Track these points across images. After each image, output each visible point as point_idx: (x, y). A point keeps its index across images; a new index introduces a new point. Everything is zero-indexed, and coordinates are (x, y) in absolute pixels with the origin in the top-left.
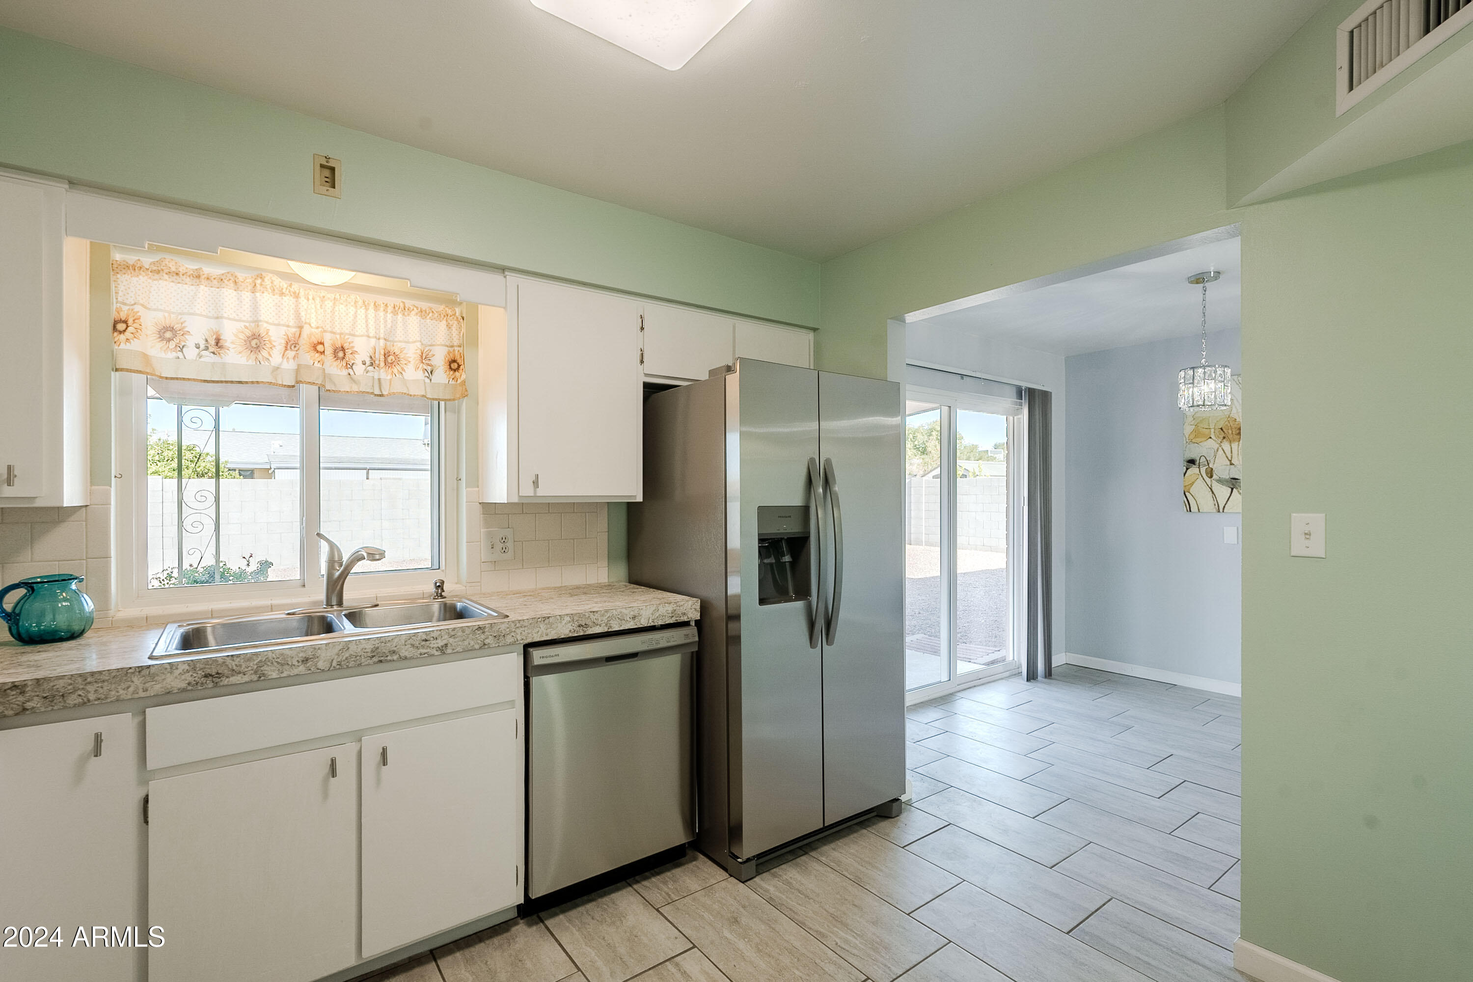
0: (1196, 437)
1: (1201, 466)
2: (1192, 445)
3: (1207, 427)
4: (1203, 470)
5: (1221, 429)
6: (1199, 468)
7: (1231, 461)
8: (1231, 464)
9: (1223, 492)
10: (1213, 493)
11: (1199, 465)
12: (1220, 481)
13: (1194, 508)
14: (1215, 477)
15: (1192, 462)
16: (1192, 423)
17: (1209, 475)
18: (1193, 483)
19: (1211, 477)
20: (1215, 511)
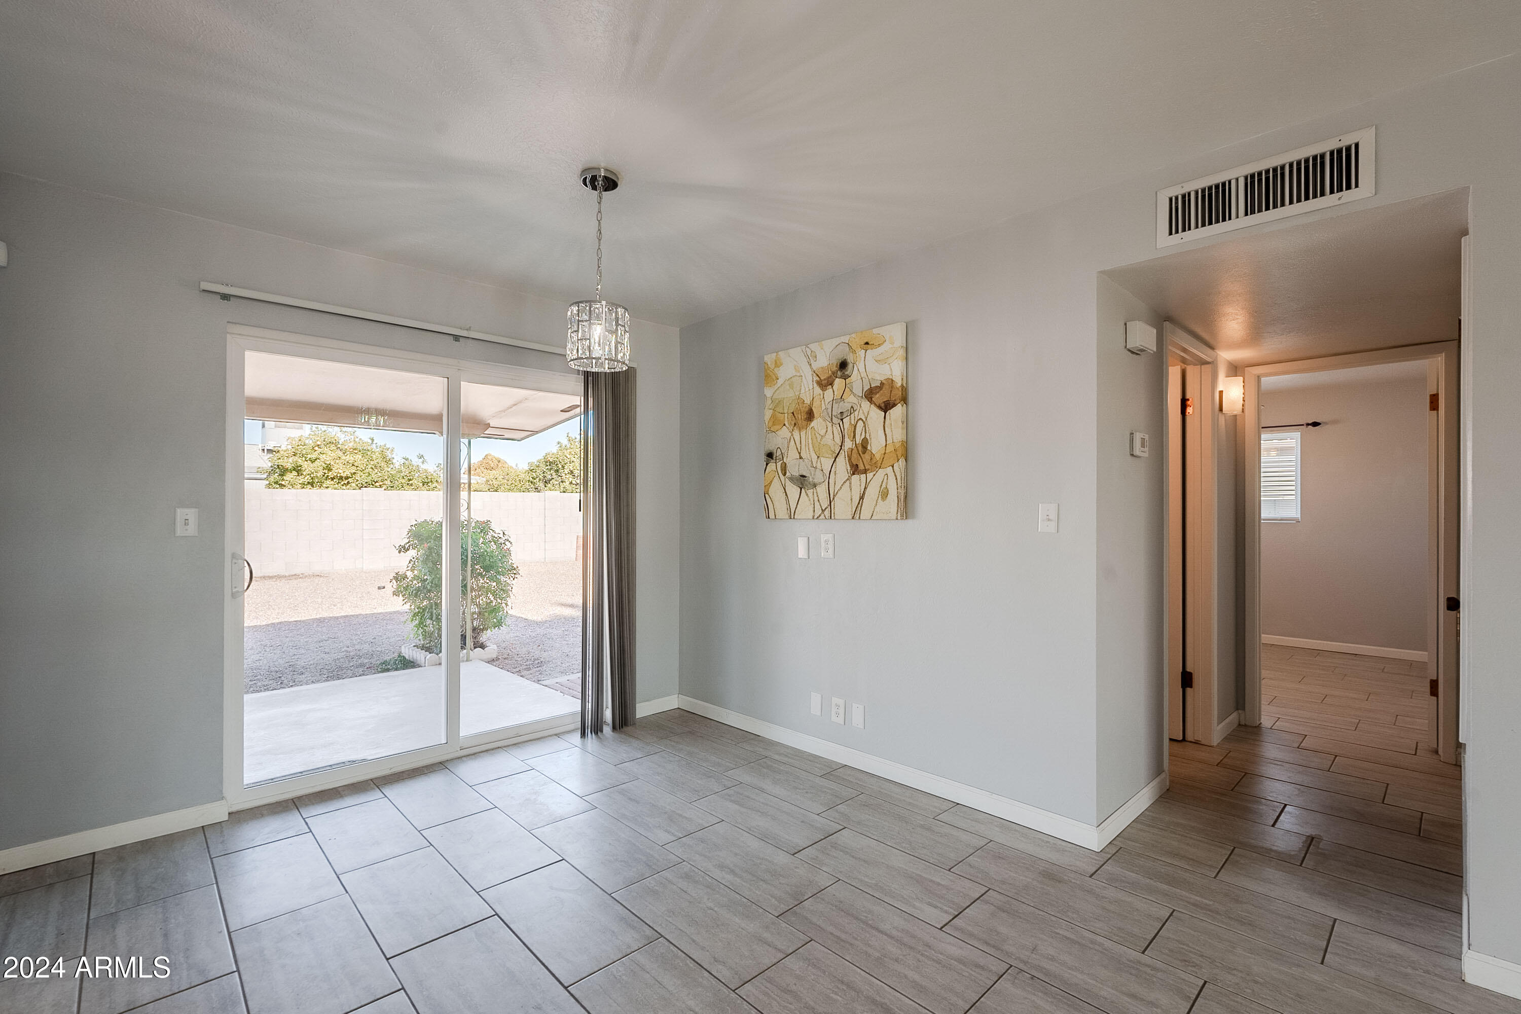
0: (774, 424)
1: (777, 461)
2: (771, 434)
3: (782, 412)
4: (779, 464)
5: (793, 413)
6: (776, 463)
7: (800, 453)
8: (801, 458)
9: (793, 490)
10: (786, 495)
11: (776, 460)
12: (792, 479)
13: (772, 515)
14: (788, 474)
15: (770, 455)
16: (770, 407)
17: (783, 472)
18: (771, 482)
19: (785, 474)
20: (787, 517)
